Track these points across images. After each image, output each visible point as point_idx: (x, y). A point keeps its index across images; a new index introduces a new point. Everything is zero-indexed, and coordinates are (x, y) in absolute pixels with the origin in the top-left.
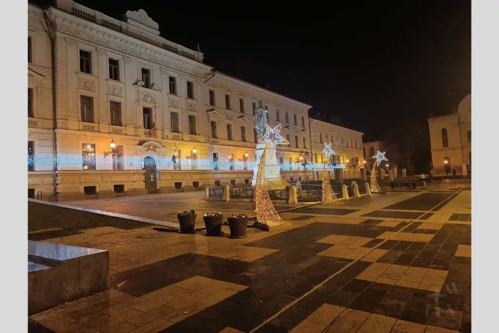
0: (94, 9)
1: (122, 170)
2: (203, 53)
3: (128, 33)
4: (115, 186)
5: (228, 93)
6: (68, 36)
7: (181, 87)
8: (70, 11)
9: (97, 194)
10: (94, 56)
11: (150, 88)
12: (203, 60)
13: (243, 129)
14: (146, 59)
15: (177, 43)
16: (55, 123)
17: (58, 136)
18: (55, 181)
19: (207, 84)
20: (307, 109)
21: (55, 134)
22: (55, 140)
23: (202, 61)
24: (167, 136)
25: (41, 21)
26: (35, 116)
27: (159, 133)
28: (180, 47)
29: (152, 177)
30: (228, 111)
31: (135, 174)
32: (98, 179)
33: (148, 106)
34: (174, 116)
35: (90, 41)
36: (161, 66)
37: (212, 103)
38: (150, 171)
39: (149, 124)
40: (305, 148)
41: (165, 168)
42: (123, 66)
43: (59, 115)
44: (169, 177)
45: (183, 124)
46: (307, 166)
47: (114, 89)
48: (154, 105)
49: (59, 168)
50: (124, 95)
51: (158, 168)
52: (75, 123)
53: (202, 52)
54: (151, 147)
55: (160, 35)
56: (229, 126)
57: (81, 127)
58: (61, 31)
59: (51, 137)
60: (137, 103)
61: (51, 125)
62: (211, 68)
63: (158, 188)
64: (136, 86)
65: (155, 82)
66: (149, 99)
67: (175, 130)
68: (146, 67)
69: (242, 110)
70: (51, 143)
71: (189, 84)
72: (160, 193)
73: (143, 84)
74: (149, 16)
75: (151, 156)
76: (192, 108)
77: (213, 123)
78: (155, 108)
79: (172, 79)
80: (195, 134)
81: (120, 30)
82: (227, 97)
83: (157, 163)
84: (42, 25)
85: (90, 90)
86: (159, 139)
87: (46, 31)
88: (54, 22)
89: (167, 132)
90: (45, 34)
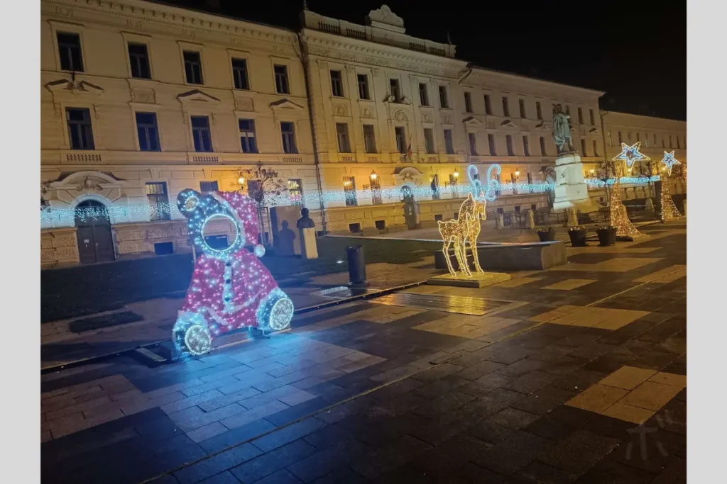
0: (338, 19)
1: (381, 204)
2: (455, 44)
3: (373, 40)
4: (376, 222)
5: (487, 93)
6: (319, 57)
7: (433, 95)
8: (317, 27)
9: (362, 231)
10: (343, 75)
11: (401, 103)
12: (456, 54)
13: (509, 138)
14: (394, 66)
15: (424, 39)
16: (316, 158)
17: (321, 172)
18: (323, 219)
19: (461, 84)
20: (597, 98)
21: (318, 170)
22: (318, 176)
23: (454, 56)
24: (423, 160)
25: (293, 46)
26: (299, 152)
27: (414, 155)
28: (429, 43)
29: (410, 210)
30: (489, 117)
31: (394, 208)
32: (360, 215)
33: (399, 125)
34: (428, 133)
35: (338, 59)
36: (409, 72)
37: (469, 109)
38: (408, 202)
39: (402, 147)
40: (596, 155)
41: (424, 198)
42: (371, 80)
43: (320, 148)
44: (428, 209)
45: (438, 142)
46: (609, 181)
47: (365, 110)
48: (406, 122)
49: (326, 205)
50: (375, 117)
51: (416, 199)
52: (335, 156)
53: (453, 44)
54: (408, 175)
55: (407, 33)
56: (490, 137)
57: (341, 159)
58: (312, 52)
59: (313, 173)
60: (389, 124)
61: (313, 160)
62: (466, 63)
63: (418, 222)
64: (387, 102)
65: (405, 95)
66: (401, 117)
67: (430, 150)
68: (394, 77)
69: (506, 113)
70: (315, 179)
71: (442, 89)
72: (421, 228)
73: (394, 98)
74: (393, 11)
75: (407, 185)
76: (447, 120)
77: (471, 137)
78: (408, 127)
79: (422, 87)
80: (453, 153)
81: (363, 37)
82: (486, 98)
83: (415, 194)
84: (294, 49)
85: (343, 116)
86: (415, 164)
87: (298, 56)
88: (306, 43)
89: (423, 155)
90: (298, 59)
